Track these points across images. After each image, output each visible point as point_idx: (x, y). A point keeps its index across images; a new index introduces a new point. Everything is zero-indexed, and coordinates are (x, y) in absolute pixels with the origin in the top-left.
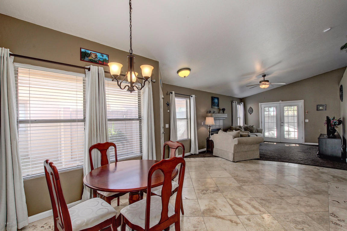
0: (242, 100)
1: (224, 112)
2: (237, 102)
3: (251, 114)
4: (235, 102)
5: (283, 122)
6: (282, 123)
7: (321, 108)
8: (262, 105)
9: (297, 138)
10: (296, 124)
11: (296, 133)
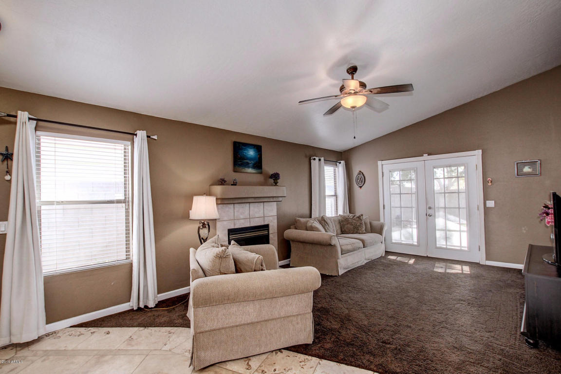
0: (342, 156)
1: (276, 184)
2: (322, 159)
3: (361, 187)
4: (317, 159)
5: (432, 206)
6: (430, 208)
7: (527, 169)
8: (385, 166)
9: (466, 249)
10: (463, 212)
11: (465, 236)
